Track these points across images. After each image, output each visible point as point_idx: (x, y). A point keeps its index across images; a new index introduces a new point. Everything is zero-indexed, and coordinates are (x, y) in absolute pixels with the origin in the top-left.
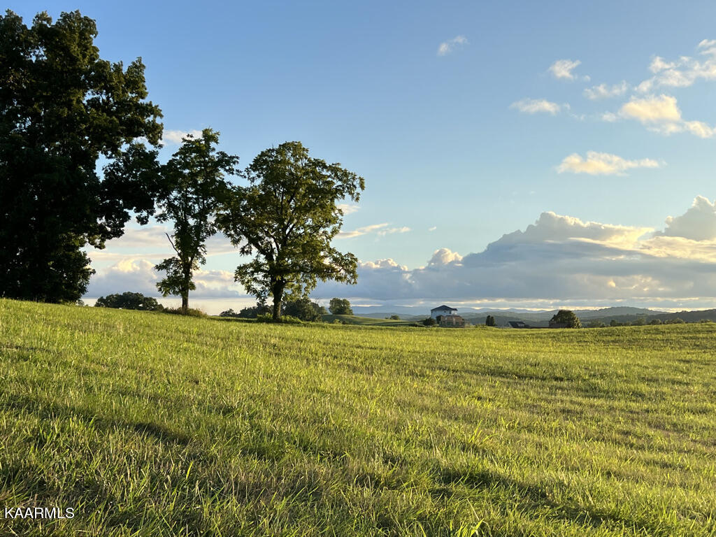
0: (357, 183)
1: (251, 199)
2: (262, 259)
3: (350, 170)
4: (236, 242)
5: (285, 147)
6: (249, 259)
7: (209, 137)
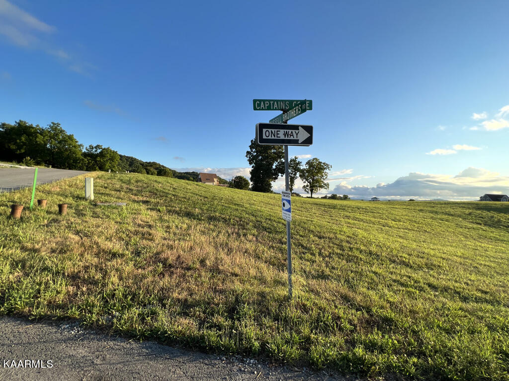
0: (330, 166)
1: (306, 171)
2: (309, 184)
3: (328, 163)
4: (303, 180)
5: (314, 159)
6: (306, 184)
7: (296, 158)
